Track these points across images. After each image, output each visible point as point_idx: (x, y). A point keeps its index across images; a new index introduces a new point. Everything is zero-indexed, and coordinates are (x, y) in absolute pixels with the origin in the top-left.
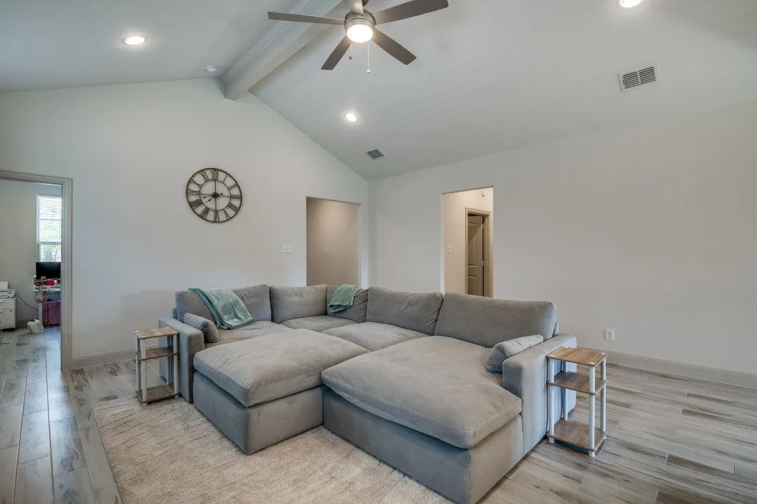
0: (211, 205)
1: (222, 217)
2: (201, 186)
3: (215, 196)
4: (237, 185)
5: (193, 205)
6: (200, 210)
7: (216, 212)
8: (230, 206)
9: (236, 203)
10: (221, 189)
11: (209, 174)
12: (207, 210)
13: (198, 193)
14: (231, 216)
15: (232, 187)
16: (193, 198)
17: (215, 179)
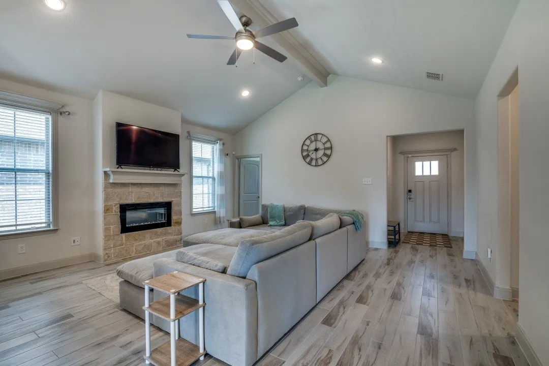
0: (313, 156)
1: (320, 162)
2: (308, 146)
3: (316, 150)
4: (329, 140)
5: (304, 158)
6: (308, 160)
7: (316, 160)
8: (325, 155)
9: (328, 152)
10: (320, 145)
11: (313, 138)
12: (312, 159)
13: (307, 150)
14: (325, 161)
15: (326, 142)
16: (305, 154)
17: (316, 140)
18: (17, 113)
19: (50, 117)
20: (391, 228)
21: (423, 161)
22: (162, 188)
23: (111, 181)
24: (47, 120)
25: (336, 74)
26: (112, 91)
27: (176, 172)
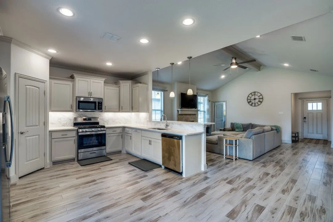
0: (253, 102)
1: (257, 105)
2: (251, 97)
3: (255, 99)
4: (261, 95)
5: (249, 103)
6: (250, 103)
7: (255, 104)
8: (259, 101)
9: (261, 100)
10: (257, 97)
11: (253, 94)
12: (252, 103)
13: (250, 99)
14: (259, 104)
15: (260, 96)
16: (249, 101)
17: (255, 95)
18: (156, 92)
19: (162, 93)
20: (294, 135)
21: (312, 103)
22: (191, 116)
23: (180, 113)
24: (161, 93)
25: (265, 66)
26: (180, 82)
27: (196, 110)
